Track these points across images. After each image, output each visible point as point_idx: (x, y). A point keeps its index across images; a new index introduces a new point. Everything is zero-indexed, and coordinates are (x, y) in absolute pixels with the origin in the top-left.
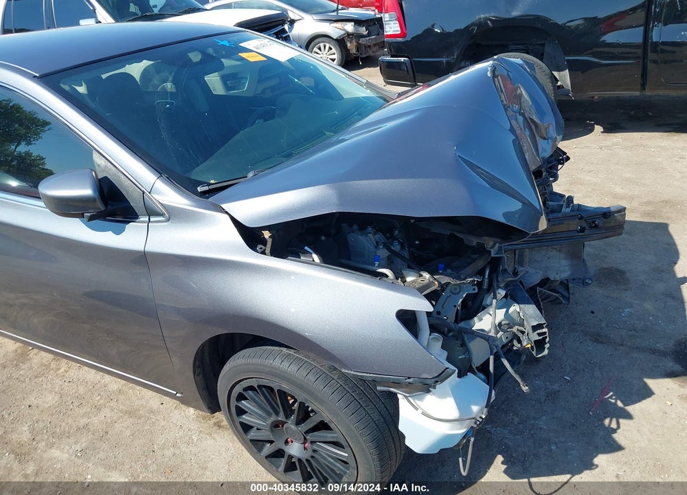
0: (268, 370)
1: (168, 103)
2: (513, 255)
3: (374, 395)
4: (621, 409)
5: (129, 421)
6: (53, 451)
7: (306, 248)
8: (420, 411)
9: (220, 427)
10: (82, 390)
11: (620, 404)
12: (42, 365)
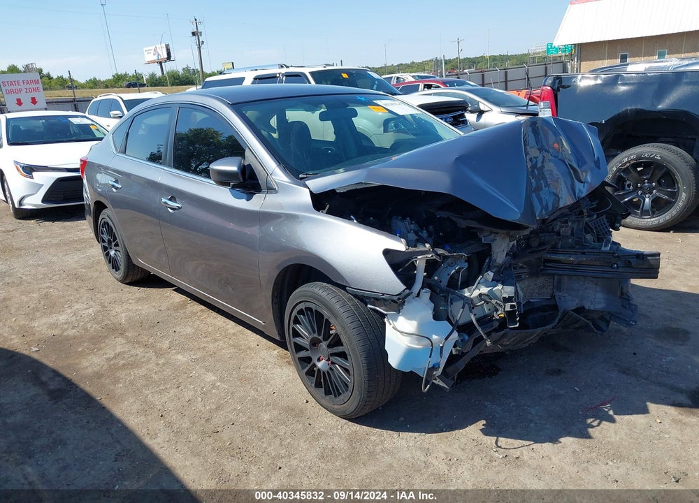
0: (311, 294)
1: (329, 149)
2: (552, 280)
3: (375, 324)
4: (611, 416)
5: (232, 350)
6: (179, 356)
7: (352, 217)
8: (392, 326)
9: (289, 364)
10: (210, 329)
11: (611, 412)
12: (192, 312)
